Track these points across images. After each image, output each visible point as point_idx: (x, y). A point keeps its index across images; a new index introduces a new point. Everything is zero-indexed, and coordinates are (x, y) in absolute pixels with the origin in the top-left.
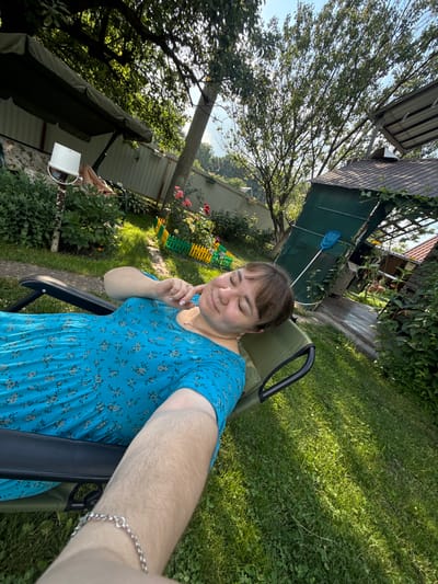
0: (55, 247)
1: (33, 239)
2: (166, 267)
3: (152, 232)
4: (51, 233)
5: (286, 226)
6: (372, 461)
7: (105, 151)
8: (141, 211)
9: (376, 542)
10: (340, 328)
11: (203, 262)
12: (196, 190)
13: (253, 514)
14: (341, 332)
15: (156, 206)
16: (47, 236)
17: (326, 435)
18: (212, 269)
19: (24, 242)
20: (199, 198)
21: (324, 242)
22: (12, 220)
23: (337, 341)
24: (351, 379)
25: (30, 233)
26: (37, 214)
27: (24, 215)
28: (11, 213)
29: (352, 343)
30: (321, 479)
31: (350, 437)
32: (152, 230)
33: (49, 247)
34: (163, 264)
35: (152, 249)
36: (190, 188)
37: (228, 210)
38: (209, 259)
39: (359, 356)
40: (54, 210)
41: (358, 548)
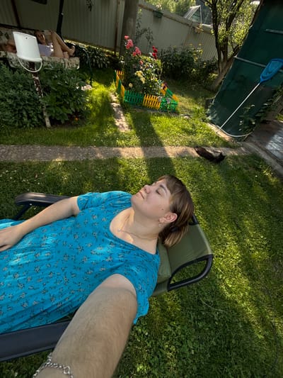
0: (48, 124)
1: (32, 121)
2: (126, 121)
3: (113, 88)
4: (42, 114)
5: (230, 52)
6: (262, 262)
7: (61, 11)
8: (104, 65)
9: (250, 311)
10: (263, 155)
11: (153, 109)
12: (145, 30)
13: (177, 297)
14: (263, 160)
15: (115, 56)
16: (40, 117)
17: (232, 247)
18: (160, 115)
19: (28, 125)
20: (148, 38)
21: (264, 74)
22: (15, 111)
23: (257, 169)
24: (261, 201)
25: (29, 118)
26: (27, 102)
27: (20, 105)
28: (11, 106)
29: (271, 168)
30: (223, 276)
31: (250, 247)
32: (113, 84)
33: (45, 124)
34: (123, 118)
35: (115, 105)
36: (140, 29)
37: (175, 46)
38: (159, 106)
39: (273, 180)
40: (37, 96)
41: (238, 314)
